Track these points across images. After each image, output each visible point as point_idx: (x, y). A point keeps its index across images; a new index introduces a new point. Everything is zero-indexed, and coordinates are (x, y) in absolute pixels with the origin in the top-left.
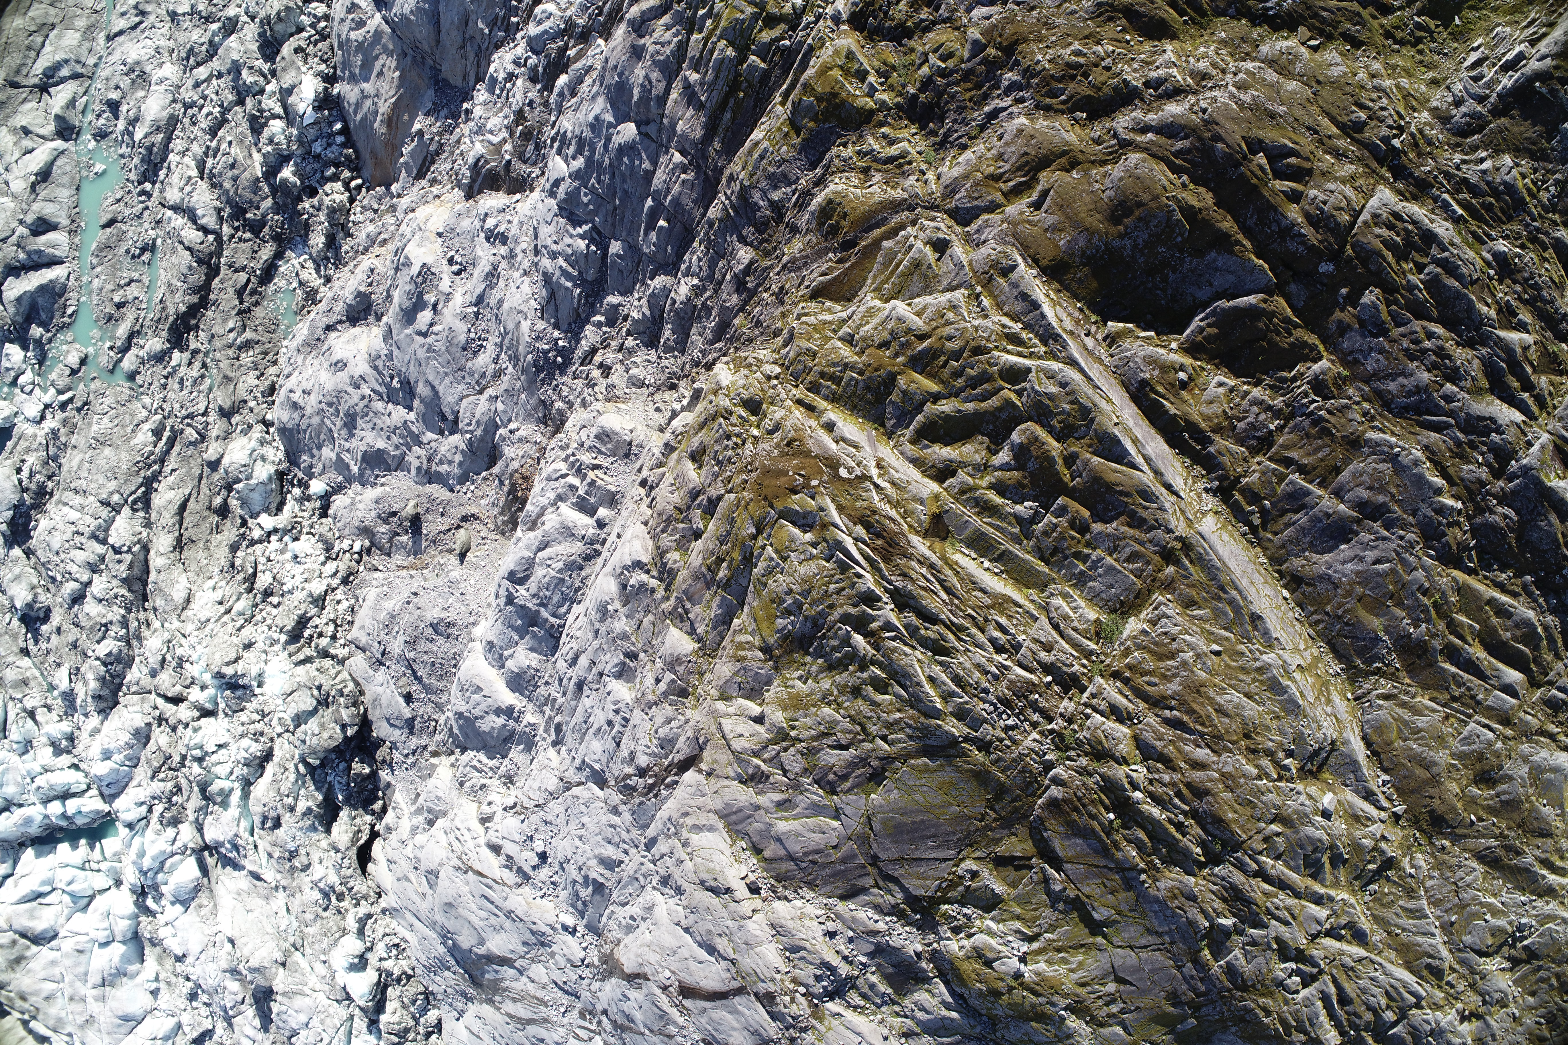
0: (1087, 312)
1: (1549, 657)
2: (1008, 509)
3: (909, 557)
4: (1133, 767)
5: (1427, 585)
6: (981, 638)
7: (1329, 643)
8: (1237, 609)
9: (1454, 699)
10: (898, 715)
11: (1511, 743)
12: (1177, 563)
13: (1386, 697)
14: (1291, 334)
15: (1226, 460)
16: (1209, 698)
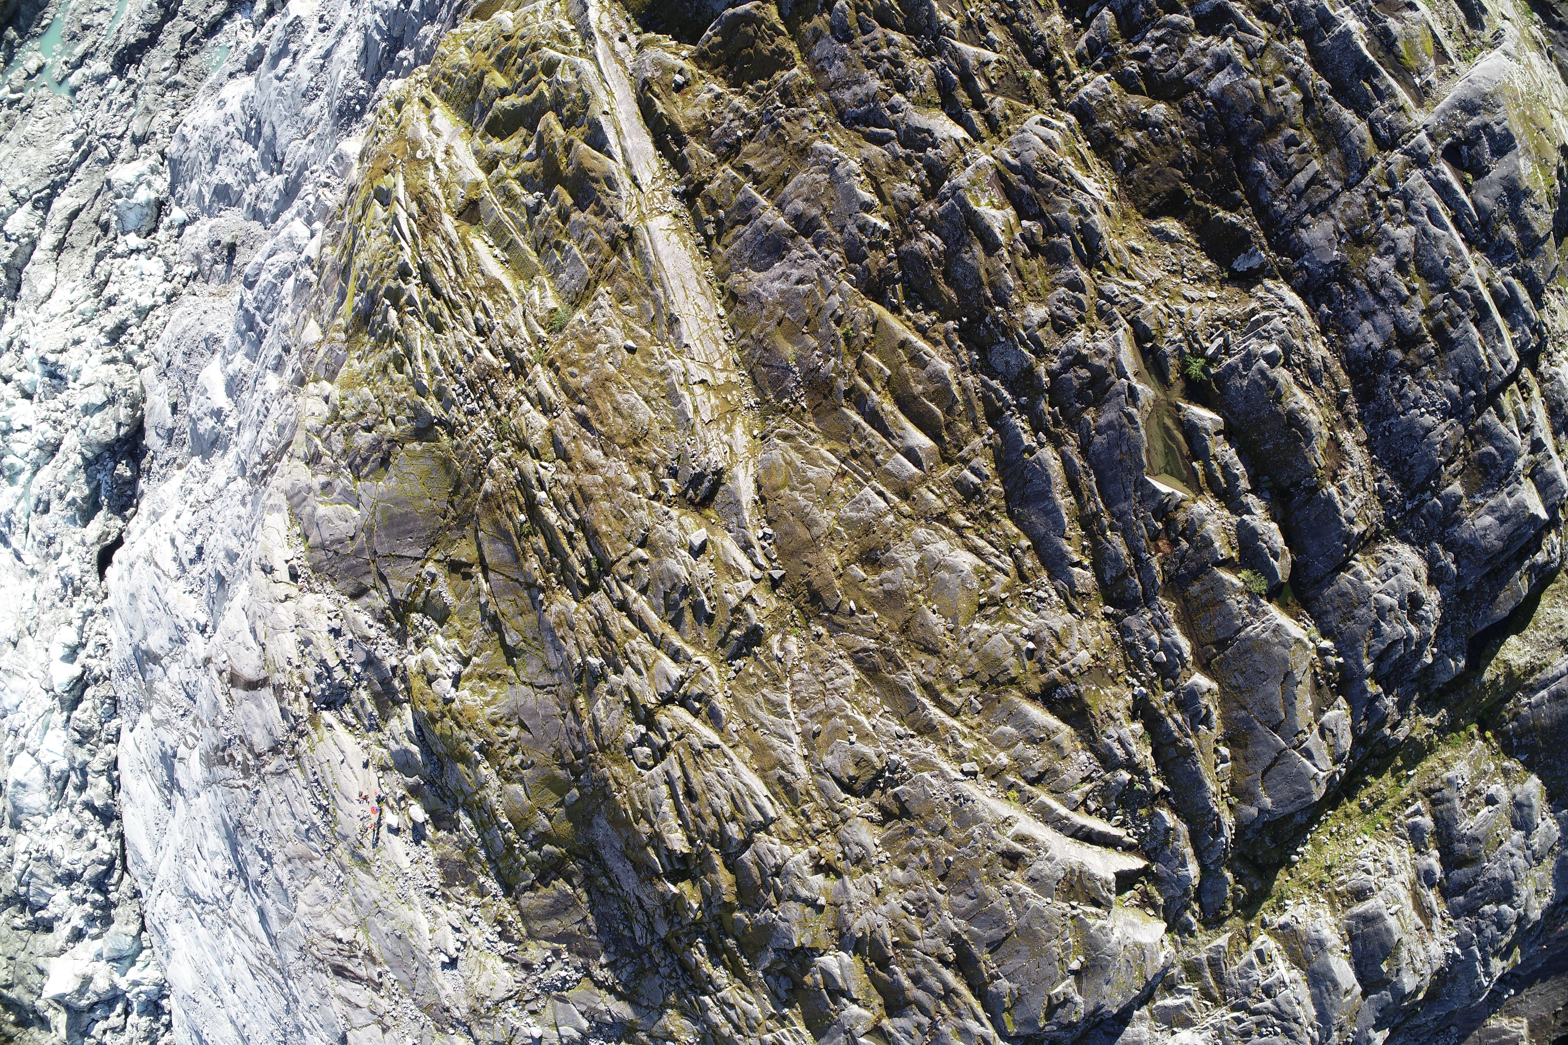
0: (633, 23)
1: (964, 427)
2: (523, 199)
3: (436, 232)
4: (544, 464)
5: (840, 312)
6: (469, 318)
7: (751, 372)
8: (659, 307)
9: (854, 455)
10: (404, 394)
11: (905, 522)
12: (621, 253)
13: (786, 437)
14: (773, 41)
15: (693, 163)
16: (612, 395)
